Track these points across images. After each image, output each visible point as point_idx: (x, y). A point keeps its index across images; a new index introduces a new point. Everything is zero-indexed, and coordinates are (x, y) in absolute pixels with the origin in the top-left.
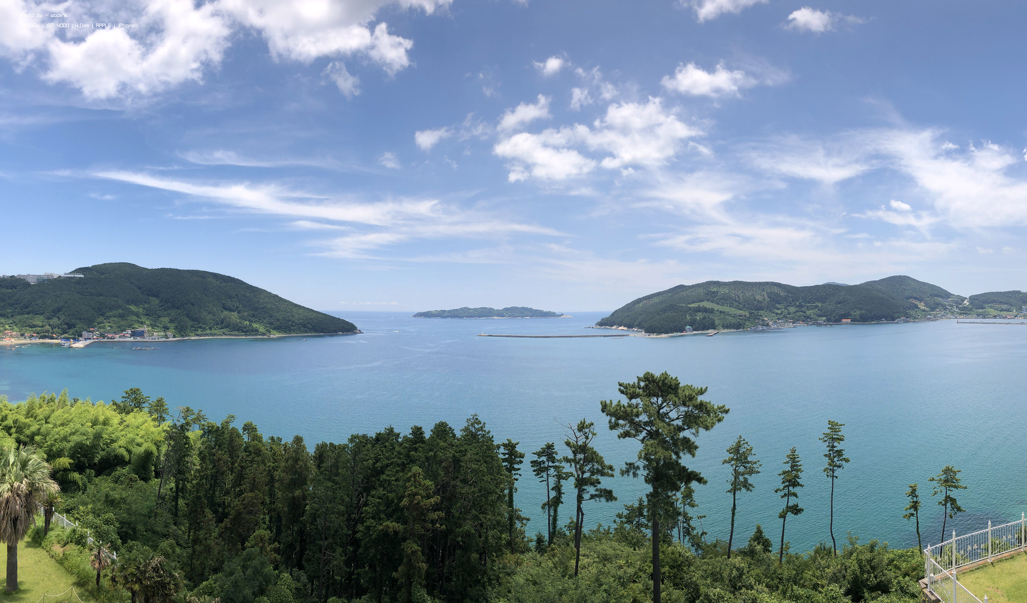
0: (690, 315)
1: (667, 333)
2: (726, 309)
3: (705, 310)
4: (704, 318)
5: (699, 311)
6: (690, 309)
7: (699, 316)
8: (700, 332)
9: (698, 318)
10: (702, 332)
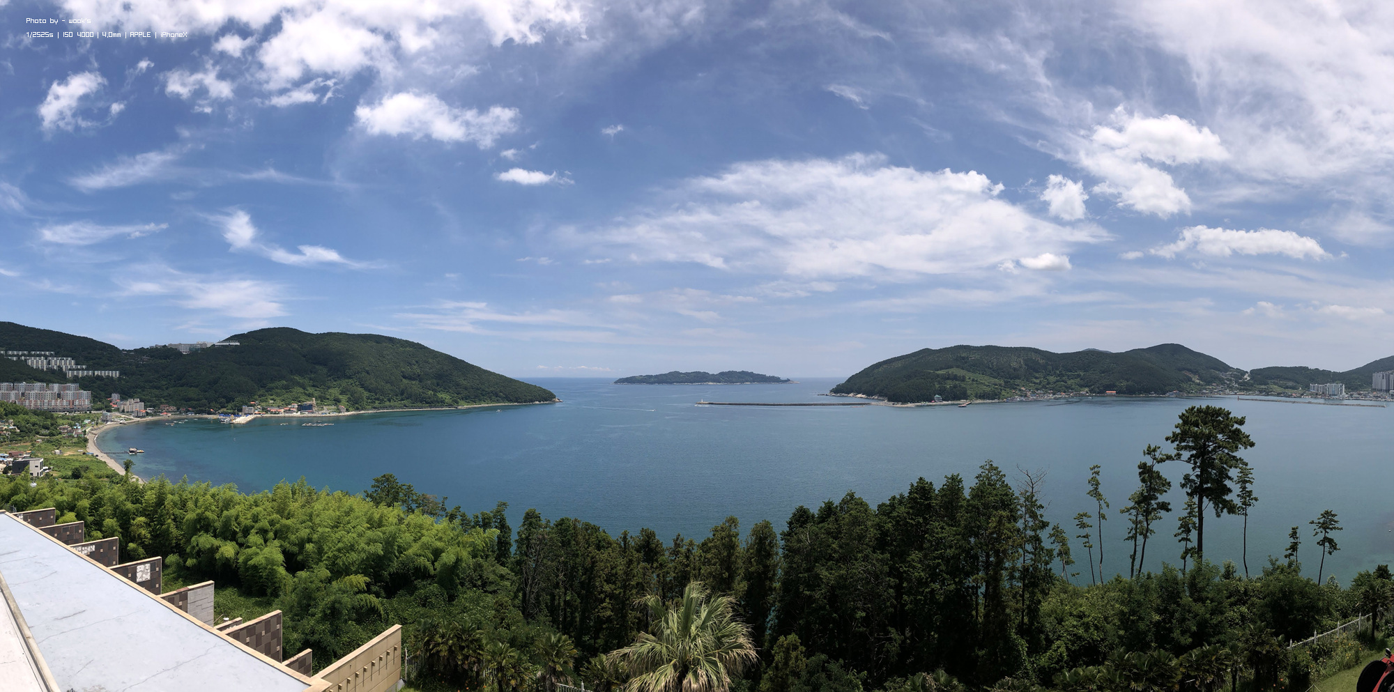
0: (939, 383)
1: (913, 402)
2: (979, 377)
3: (955, 378)
4: (955, 387)
5: (948, 379)
6: (938, 376)
7: (949, 385)
8: (950, 402)
9: (948, 387)
10: (953, 402)
